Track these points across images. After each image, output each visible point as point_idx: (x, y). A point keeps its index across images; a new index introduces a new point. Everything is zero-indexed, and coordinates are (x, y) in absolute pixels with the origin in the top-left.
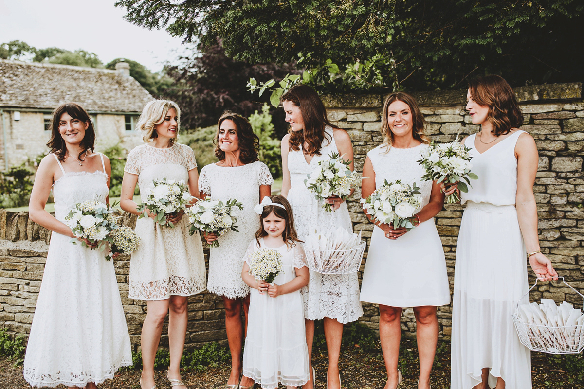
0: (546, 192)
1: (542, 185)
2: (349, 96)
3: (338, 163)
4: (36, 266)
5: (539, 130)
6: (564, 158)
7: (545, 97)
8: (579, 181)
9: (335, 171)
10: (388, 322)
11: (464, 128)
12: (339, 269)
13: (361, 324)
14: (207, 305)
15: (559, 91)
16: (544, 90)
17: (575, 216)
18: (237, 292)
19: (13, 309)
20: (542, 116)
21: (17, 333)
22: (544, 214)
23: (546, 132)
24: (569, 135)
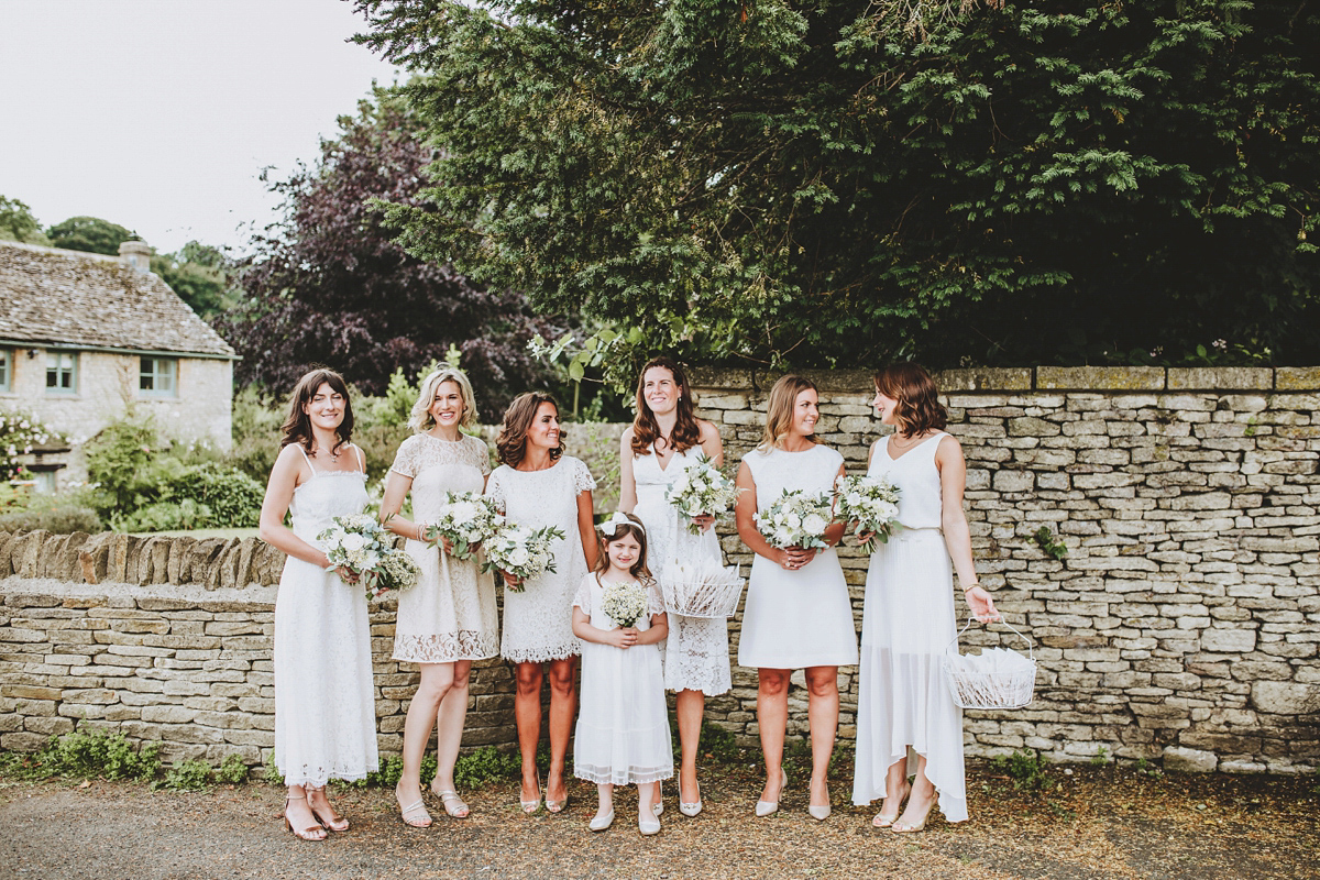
0: (986, 521)
1: (982, 510)
2: (704, 370)
3: (710, 469)
4: (189, 626)
5: (976, 431)
6: (1009, 472)
7: (983, 386)
8: (1029, 506)
9: (707, 481)
10: (772, 694)
11: (873, 425)
12: (708, 611)
13: (713, 726)
14: (483, 686)
15: (1002, 379)
16: (983, 376)
17: (1025, 555)
18: (552, 653)
19: (139, 699)
20: (981, 412)
21: (143, 740)
22: (984, 552)
23: (986, 435)
24: (1016, 440)
